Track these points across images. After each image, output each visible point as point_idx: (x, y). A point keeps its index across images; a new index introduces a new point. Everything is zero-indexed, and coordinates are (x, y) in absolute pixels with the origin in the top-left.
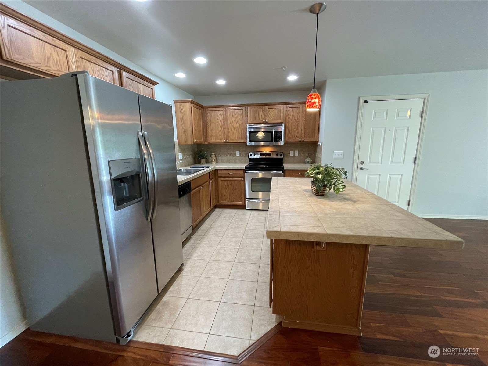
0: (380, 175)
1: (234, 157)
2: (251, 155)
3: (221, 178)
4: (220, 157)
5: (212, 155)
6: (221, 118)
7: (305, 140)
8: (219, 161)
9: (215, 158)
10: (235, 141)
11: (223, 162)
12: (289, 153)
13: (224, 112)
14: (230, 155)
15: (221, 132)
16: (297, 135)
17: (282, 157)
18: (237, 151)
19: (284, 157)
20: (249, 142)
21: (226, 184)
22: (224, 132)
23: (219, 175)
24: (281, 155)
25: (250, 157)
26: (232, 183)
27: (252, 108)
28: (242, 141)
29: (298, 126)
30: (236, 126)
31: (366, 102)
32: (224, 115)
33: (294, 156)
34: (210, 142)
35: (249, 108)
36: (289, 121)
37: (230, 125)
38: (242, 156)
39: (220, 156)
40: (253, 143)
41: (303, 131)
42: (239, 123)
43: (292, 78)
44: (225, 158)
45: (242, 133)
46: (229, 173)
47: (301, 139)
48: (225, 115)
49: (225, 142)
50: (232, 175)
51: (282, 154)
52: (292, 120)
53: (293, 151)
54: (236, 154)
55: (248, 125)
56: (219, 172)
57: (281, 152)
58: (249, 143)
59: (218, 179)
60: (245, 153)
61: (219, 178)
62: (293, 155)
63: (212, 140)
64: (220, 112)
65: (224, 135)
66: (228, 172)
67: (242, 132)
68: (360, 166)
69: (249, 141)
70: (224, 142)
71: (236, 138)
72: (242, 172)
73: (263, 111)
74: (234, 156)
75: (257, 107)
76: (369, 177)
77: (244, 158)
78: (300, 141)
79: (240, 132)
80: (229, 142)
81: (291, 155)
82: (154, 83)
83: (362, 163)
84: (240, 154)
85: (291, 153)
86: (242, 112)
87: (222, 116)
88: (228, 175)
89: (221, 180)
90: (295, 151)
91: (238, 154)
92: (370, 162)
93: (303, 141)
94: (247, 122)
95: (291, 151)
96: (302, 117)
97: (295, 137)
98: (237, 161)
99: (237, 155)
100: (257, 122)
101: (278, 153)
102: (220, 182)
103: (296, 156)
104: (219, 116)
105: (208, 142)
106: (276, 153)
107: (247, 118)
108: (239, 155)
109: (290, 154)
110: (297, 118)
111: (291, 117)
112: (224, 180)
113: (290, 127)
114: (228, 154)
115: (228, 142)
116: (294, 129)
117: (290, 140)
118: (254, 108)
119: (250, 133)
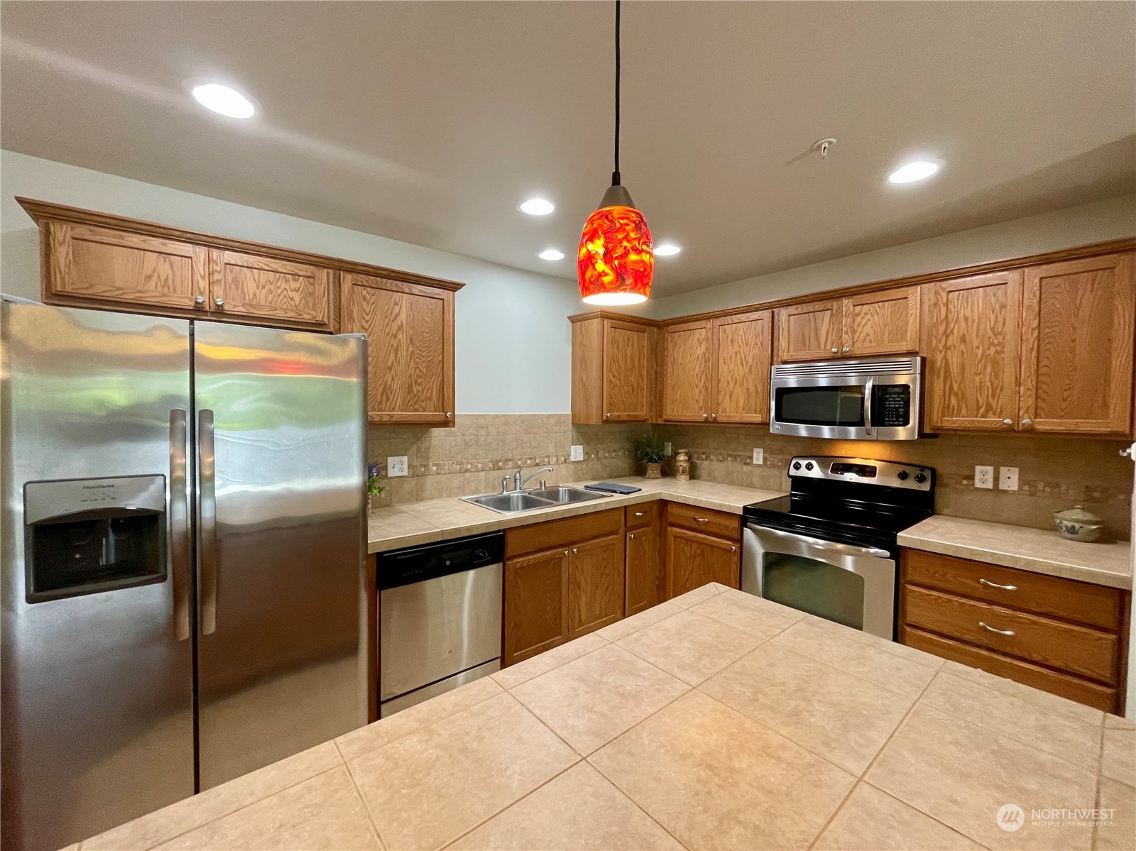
1: (746, 468)
2: (797, 467)
3: (674, 529)
4: (705, 463)
5: (679, 453)
6: (700, 351)
7: (1038, 427)
8: (700, 473)
9: (686, 464)
10: (736, 417)
11: (712, 479)
12: (966, 472)
13: (710, 332)
14: (735, 458)
15: (697, 391)
16: (994, 403)
17: (926, 487)
18: (755, 450)
19: (938, 490)
20: (778, 424)
21: (687, 549)
22: (706, 389)
23: (671, 519)
24: (921, 479)
25: (793, 472)
26: (703, 552)
27: (791, 310)
28: (757, 418)
29: (995, 364)
30: (741, 371)
32: (707, 339)
33: (996, 490)
34: (669, 418)
35: (783, 313)
36: (950, 343)
37: (723, 368)
38: (773, 466)
39: (706, 459)
40: (803, 430)
41: (1029, 383)
42: (750, 363)
43: (913, 173)
44: (719, 468)
45: (757, 392)
46: (695, 519)
47: (1016, 419)
48: (712, 340)
49: (706, 421)
50: (704, 527)
51: (928, 474)
52: (963, 339)
53: (990, 469)
54: (751, 458)
55: (775, 368)
56: (670, 508)
57: (923, 468)
58: (776, 427)
59: (666, 530)
60: (781, 457)
61: (670, 528)
62: (990, 485)
63: (674, 411)
64: (697, 334)
65: (704, 399)
66: (692, 513)
67: (760, 389)
69: (779, 418)
70: (703, 420)
71: (739, 408)
72: (735, 524)
73: (832, 315)
74: (745, 464)
75: (810, 307)
77: (776, 472)
78: (1010, 430)
79: (752, 389)
80: (719, 419)
81: (978, 484)
82: (454, 287)
84: (765, 459)
85: (978, 477)
86: (759, 328)
87: (703, 345)
88: (695, 525)
89: (675, 537)
90: (1003, 470)
91: (758, 457)
93: (1030, 431)
94: (775, 359)
95: (978, 468)
96: (1020, 324)
97: (979, 408)
98: (755, 480)
99: (755, 462)
100: (809, 357)
101: (908, 469)
102: (671, 541)
103: (1005, 492)
104: (696, 343)
105: (665, 417)
106: (901, 469)
107: (776, 343)
108: (761, 462)
109: (971, 477)
110: (993, 329)
111: (959, 329)
112: (681, 537)
113: (955, 369)
114: (730, 455)
115: (715, 421)
116: (977, 379)
117: (951, 422)
118: (800, 309)
119: (782, 393)
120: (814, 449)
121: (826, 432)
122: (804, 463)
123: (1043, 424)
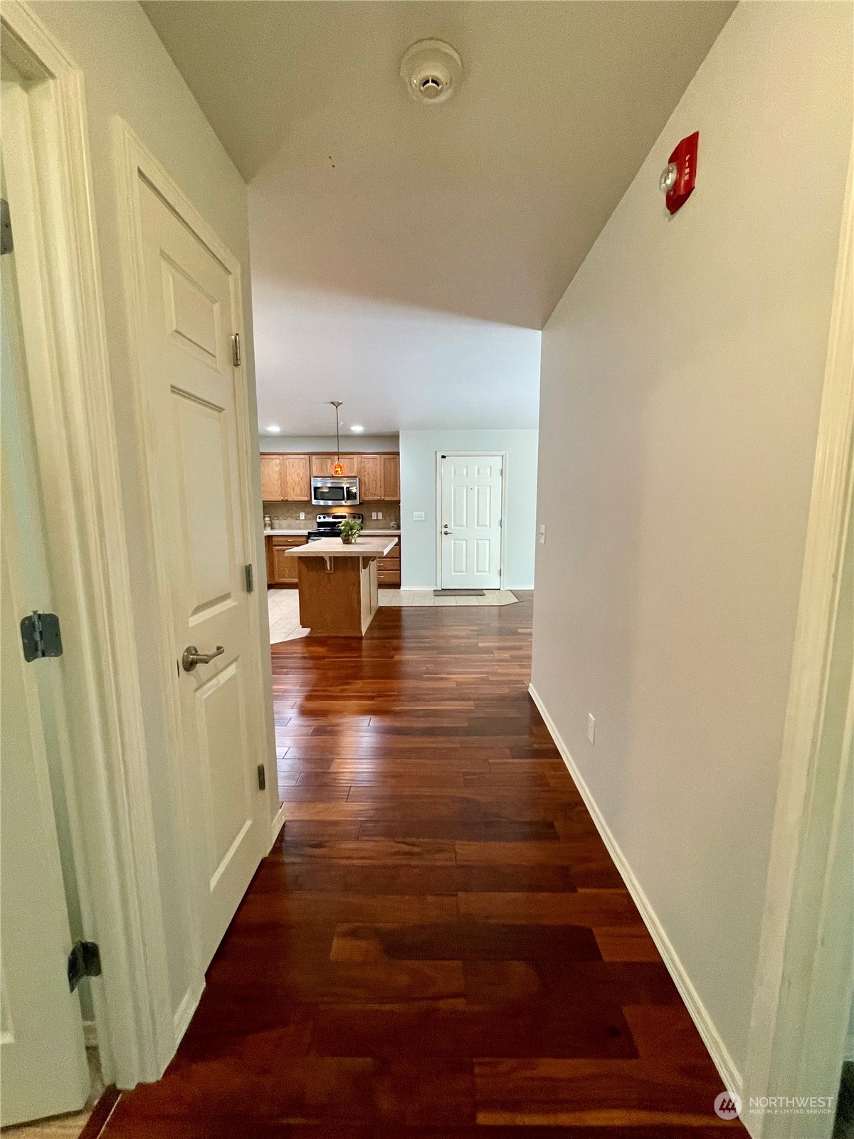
0: (466, 540)
1: (297, 521)
2: (320, 518)
3: (277, 547)
4: (277, 521)
5: (265, 517)
6: (277, 469)
7: (385, 499)
8: (276, 526)
9: (269, 522)
10: (296, 499)
11: (281, 528)
13: (282, 461)
14: (292, 517)
15: (277, 487)
16: (376, 493)
17: (361, 520)
18: (300, 513)
19: (364, 521)
20: (316, 501)
22: (281, 486)
23: (274, 543)
24: (359, 518)
25: (318, 520)
27: (317, 456)
28: (306, 499)
29: (376, 481)
30: (297, 480)
31: (443, 457)
32: (280, 464)
33: (377, 520)
35: (314, 457)
36: (365, 474)
37: (289, 477)
38: (309, 519)
40: (322, 503)
41: (383, 487)
42: (301, 476)
43: (357, 429)
44: (284, 523)
45: (305, 488)
46: (287, 541)
47: (381, 497)
48: (282, 465)
49: (282, 500)
50: (291, 544)
51: (361, 516)
52: (368, 474)
53: (375, 513)
54: (299, 517)
55: (312, 479)
56: (274, 539)
58: (314, 502)
59: (272, 549)
60: (311, 515)
61: (274, 547)
62: (376, 518)
64: (275, 461)
65: (281, 491)
66: (286, 539)
68: (444, 530)
69: (315, 499)
71: (297, 494)
72: (304, 539)
73: (332, 461)
74: (297, 519)
75: (324, 457)
76: (455, 543)
77: (310, 521)
78: (379, 500)
79: (302, 486)
80: (289, 500)
81: (373, 518)
83: (446, 527)
84: (305, 517)
85: (373, 516)
86: (304, 462)
87: (278, 467)
88: (286, 544)
89: (278, 550)
90: (378, 514)
91: (302, 516)
92: (455, 525)
93: (383, 500)
94: (311, 475)
95: (373, 513)
97: (372, 494)
98: (299, 525)
99: (301, 518)
100: (324, 476)
101: (355, 515)
102: (275, 553)
103: (379, 519)
104: (275, 466)
107: (311, 469)
108: (303, 518)
109: (371, 516)
111: (367, 471)
113: (366, 481)
114: (289, 516)
115: (287, 501)
116: (372, 485)
117: (367, 498)
118: (320, 457)
119: (316, 489)
120: (325, 511)
121: (330, 503)
122: (322, 516)
123: (387, 499)
